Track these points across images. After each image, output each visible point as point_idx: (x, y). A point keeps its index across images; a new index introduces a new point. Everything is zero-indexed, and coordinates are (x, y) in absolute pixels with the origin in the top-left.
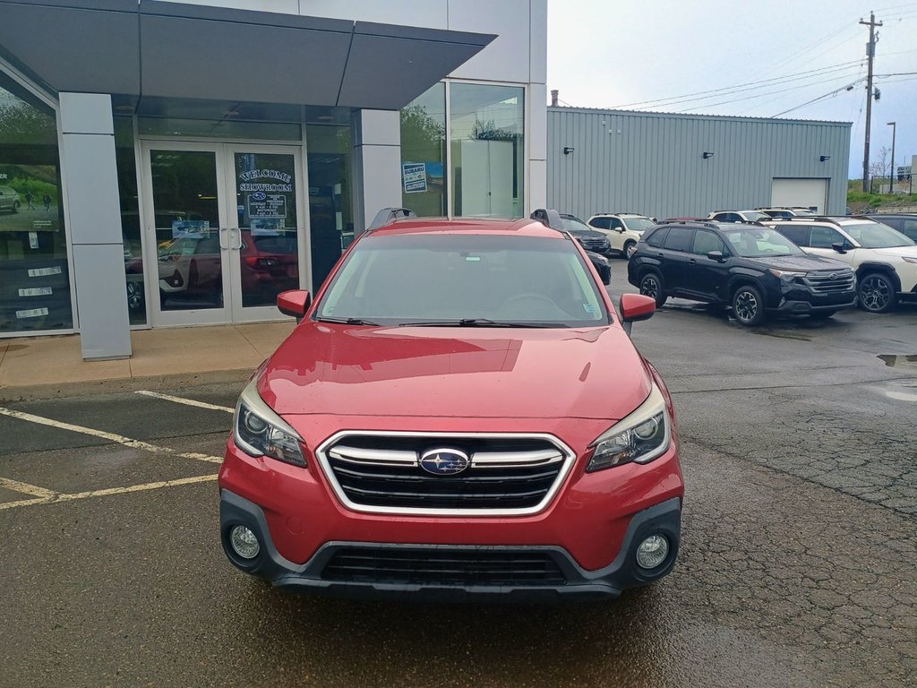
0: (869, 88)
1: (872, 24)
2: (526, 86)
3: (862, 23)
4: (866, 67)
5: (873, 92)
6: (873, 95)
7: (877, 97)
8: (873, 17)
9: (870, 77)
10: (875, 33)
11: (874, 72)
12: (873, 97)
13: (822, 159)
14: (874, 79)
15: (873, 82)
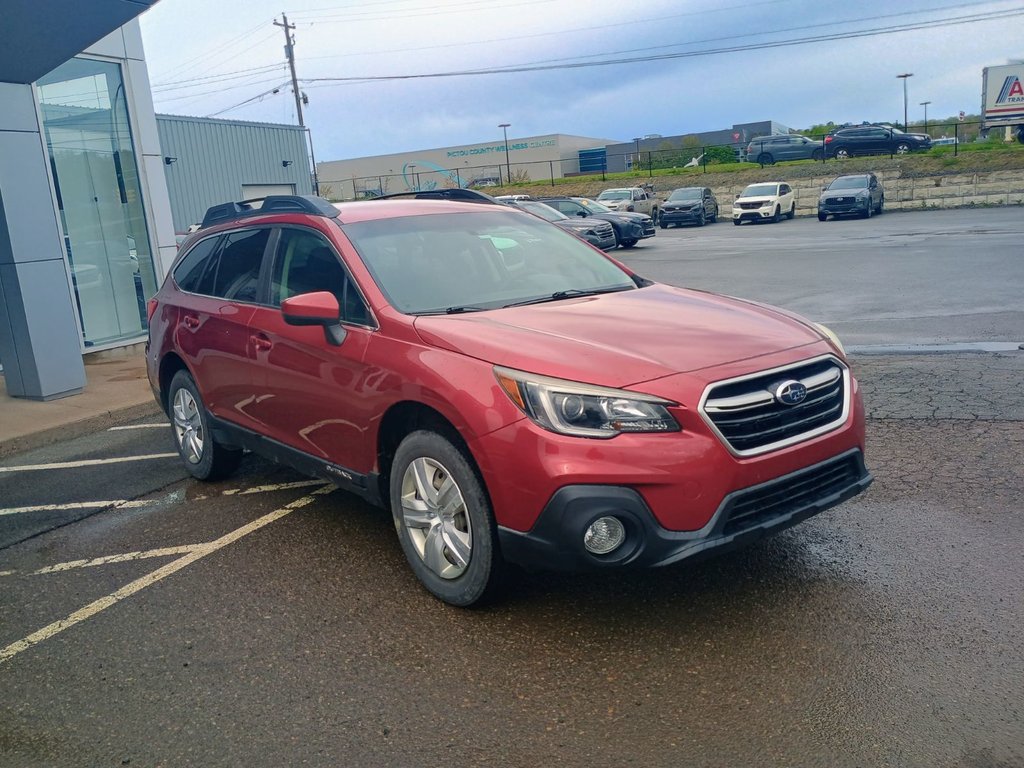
0: (296, 90)
1: (287, 27)
2: (122, 62)
3: (276, 23)
4: (289, 71)
5: (301, 96)
6: (301, 100)
7: (306, 101)
8: (285, 18)
9: (294, 81)
10: (291, 35)
11: (298, 77)
12: (302, 101)
13: (285, 164)
14: (299, 83)
15: (299, 86)
